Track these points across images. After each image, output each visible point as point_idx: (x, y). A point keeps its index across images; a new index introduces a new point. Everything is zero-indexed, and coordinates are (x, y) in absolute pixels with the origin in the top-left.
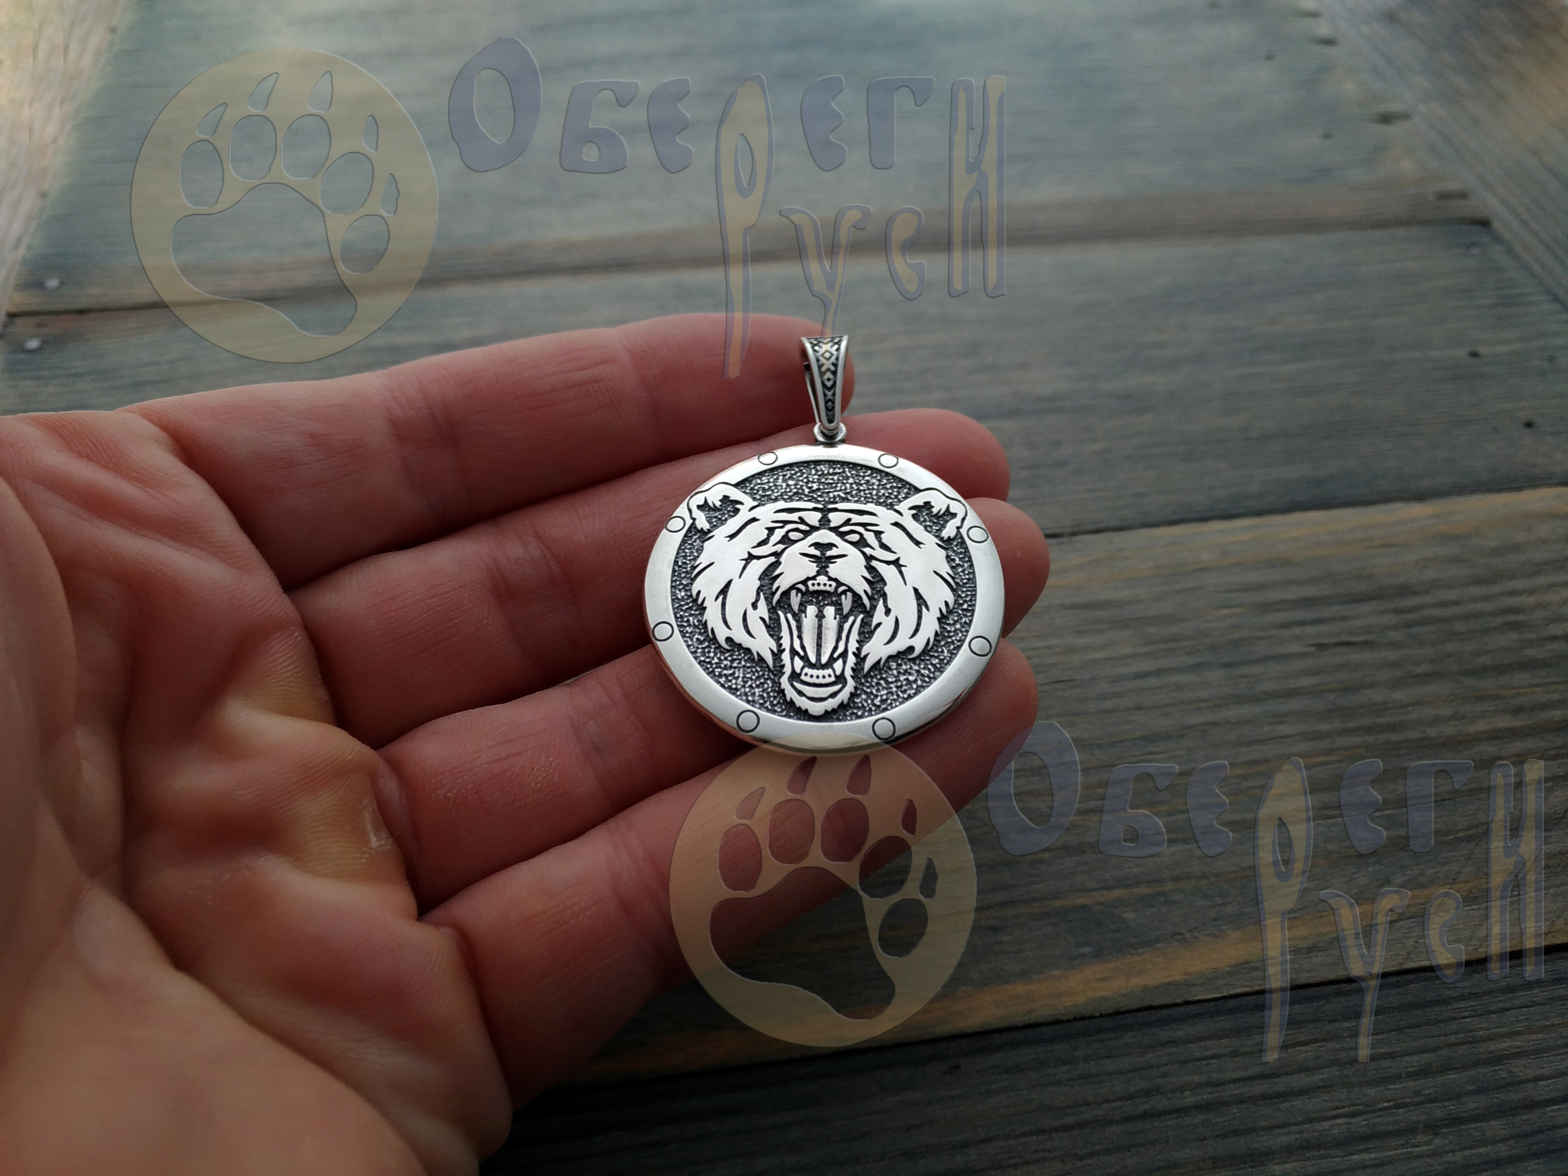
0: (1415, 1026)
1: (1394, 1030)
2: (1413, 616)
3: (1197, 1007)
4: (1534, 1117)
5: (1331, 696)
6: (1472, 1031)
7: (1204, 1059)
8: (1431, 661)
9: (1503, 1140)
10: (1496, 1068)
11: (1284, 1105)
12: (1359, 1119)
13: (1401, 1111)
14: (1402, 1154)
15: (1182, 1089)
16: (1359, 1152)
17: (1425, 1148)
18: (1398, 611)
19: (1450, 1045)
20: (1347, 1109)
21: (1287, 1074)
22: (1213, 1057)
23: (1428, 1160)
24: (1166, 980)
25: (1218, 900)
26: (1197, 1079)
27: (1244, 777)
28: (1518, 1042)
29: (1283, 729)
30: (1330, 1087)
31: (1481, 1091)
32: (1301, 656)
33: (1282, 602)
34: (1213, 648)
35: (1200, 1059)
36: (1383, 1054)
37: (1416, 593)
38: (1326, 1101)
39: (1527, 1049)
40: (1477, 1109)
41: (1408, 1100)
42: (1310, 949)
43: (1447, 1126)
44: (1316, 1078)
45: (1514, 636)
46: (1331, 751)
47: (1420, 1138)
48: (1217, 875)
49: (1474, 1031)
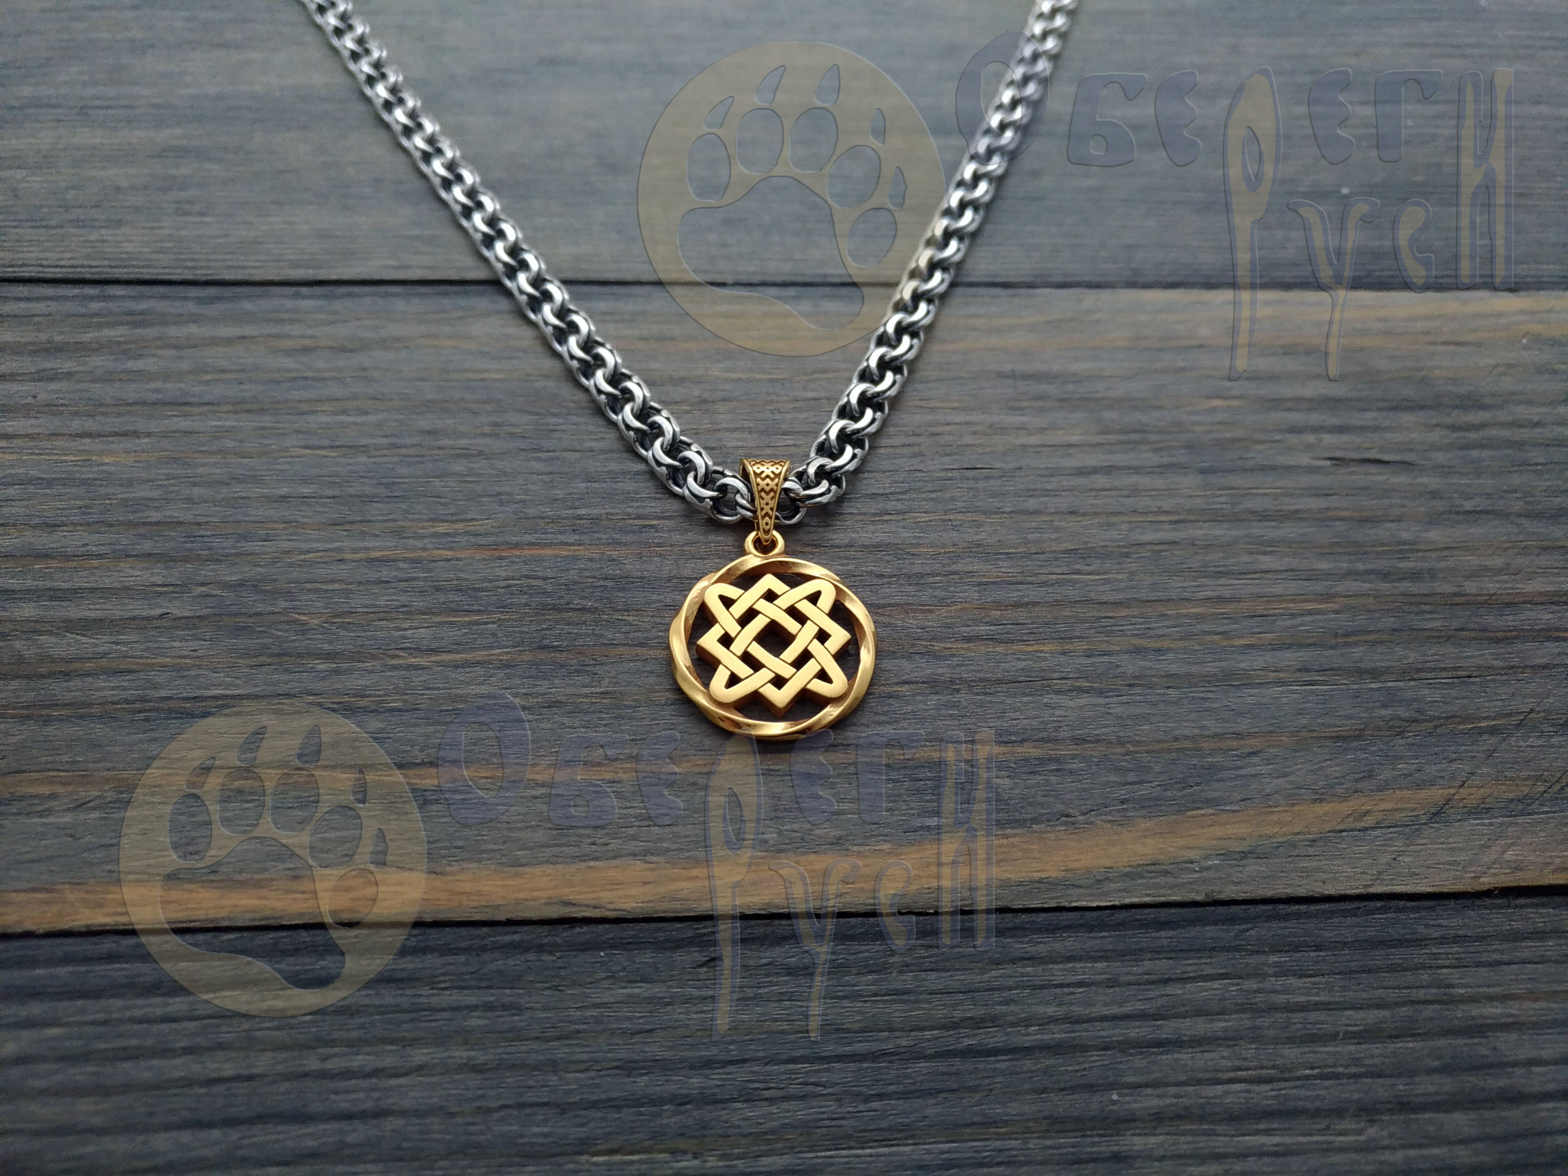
0: (1369, 971)
1: (1338, 974)
2: (1473, 436)
3: (1072, 915)
4: (1516, 1114)
5: (1340, 526)
6: (1449, 986)
7: (1068, 985)
8: (1489, 496)
9: (1465, 1141)
10: (1476, 1041)
11: (1164, 1057)
12: (1267, 1087)
13: (1327, 1083)
14: (1316, 1142)
15: (1027, 1022)
16: (1258, 1132)
17: (1352, 1138)
18: (1453, 428)
19: (1413, 1002)
20: (1250, 1072)
21: (1178, 1016)
22: (1081, 984)
23: (1354, 1156)
24: (1037, 876)
25: (1132, 777)
26: (1051, 1010)
27: (1200, 617)
28: (1513, 1008)
29: (1267, 562)
30: (1233, 1039)
31: (1446, 1069)
32: (1312, 470)
33: (1298, 400)
34: (1190, 447)
35: (1061, 986)
36: (1316, 1003)
37: (1483, 407)
38: (1223, 1057)
39: (1523, 1019)
40: (1437, 1093)
41: (1341, 1069)
42: (1244, 855)
43: (1391, 1112)
44: (1219, 1025)
46: (1327, 597)
47: (1348, 1124)
48: (1138, 743)
49: (1452, 986)
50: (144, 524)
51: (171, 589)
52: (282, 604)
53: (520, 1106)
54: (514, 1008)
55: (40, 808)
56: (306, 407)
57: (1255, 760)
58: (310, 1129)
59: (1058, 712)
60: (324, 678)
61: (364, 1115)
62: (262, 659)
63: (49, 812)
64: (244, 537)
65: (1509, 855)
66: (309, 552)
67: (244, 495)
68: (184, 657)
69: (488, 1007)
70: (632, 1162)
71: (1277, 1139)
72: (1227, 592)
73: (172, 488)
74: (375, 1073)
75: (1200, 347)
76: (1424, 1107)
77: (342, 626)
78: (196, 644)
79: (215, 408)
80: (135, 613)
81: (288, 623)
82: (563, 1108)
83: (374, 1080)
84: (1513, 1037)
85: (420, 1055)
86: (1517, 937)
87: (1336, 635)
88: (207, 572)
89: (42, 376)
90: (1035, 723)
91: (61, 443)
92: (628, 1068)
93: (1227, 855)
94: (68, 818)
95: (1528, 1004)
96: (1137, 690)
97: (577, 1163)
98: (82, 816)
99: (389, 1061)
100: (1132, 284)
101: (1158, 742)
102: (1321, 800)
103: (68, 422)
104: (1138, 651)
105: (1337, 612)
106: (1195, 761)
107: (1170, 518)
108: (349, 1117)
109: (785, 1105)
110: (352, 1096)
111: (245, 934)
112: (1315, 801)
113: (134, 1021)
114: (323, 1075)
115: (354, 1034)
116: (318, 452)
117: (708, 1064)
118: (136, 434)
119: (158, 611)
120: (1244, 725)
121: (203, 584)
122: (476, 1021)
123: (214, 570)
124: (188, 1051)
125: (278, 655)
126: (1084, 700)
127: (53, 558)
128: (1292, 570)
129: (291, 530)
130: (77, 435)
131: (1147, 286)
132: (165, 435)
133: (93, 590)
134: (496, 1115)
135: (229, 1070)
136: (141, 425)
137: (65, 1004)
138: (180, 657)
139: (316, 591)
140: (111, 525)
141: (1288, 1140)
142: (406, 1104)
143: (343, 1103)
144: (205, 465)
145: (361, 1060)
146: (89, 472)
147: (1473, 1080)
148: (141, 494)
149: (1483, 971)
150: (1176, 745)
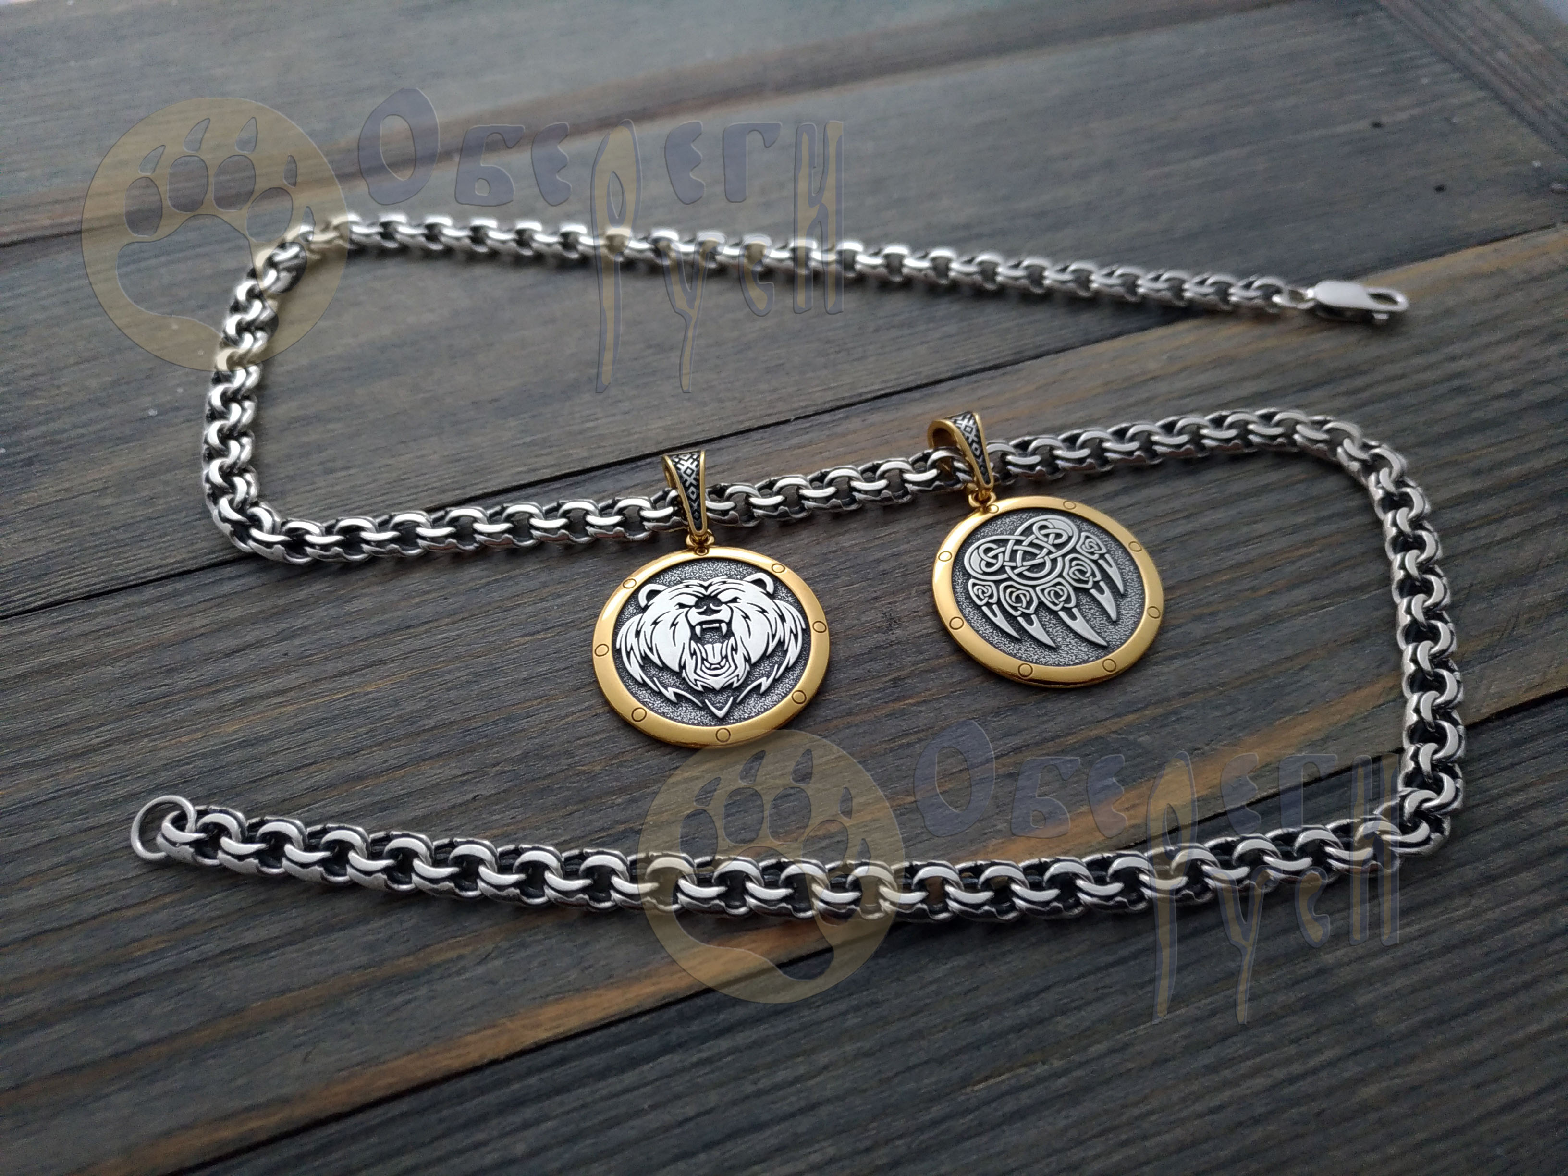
9: (1537, 890)
10: (1517, 822)
18: (1348, 393)
23: (1468, 922)
25: (1229, 709)
27: (1231, 581)
28: (1533, 793)
29: (1262, 527)
31: (1507, 846)
37: (1362, 373)
39: (1542, 798)
42: (1324, 740)
43: (1480, 885)
45: (1462, 400)
46: (1310, 542)
47: (1458, 902)
48: (1224, 684)
49: (1488, 790)
50: (424, 731)
51: (471, 775)
52: (565, 762)
53: (910, 1069)
54: (875, 1004)
55: (454, 970)
56: (509, 604)
57: (1306, 672)
58: (768, 1132)
59: (1162, 678)
60: (624, 808)
61: (802, 1111)
62: (570, 808)
63: (464, 969)
64: (508, 719)
65: (1492, 691)
66: (567, 716)
67: (492, 686)
68: (508, 825)
69: (856, 1009)
70: (1003, 1082)
71: (1417, 927)
72: (1241, 558)
73: (432, 697)
74: (797, 1080)
75: (1152, 378)
76: (1503, 875)
77: (620, 765)
78: (512, 812)
79: (436, 624)
80: (453, 802)
81: (577, 775)
82: (940, 1061)
83: (799, 1086)
84: (1539, 812)
85: (823, 1058)
86: (1518, 744)
87: (1327, 568)
88: (493, 754)
89: (284, 636)
90: (1150, 691)
91: (326, 685)
92: (972, 1018)
93: (1312, 744)
94: (481, 970)
95: (1541, 787)
96: (1208, 647)
97: (966, 1094)
98: (490, 965)
99: (802, 1070)
100: (1087, 343)
101: (1236, 679)
102: (1359, 688)
103: (323, 668)
104: (1198, 618)
105: (1320, 551)
106: (1266, 686)
107: (1182, 515)
108: (792, 1115)
109: (1089, 1009)
110: (788, 1101)
111: (654, 1015)
112: (1355, 690)
113: (603, 1099)
114: (759, 1094)
115: (769, 1059)
116: (537, 636)
117: (1026, 998)
118: (381, 662)
119: (471, 796)
120: (1289, 651)
121: (495, 766)
122: (852, 1021)
123: (498, 752)
124: (653, 1107)
125: (581, 802)
126: (1177, 664)
127: (367, 778)
128: (1280, 529)
129: (545, 703)
130: (335, 676)
131: (1097, 341)
132: (406, 656)
133: (410, 794)
134: (896, 1081)
135: (690, 1111)
136: (381, 654)
137: (547, 1103)
138: (505, 825)
139: (588, 744)
140: (400, 740)
141: (1425, 924)
142: (828, 1093)
143: (784, 1107)
144: (449, 672)
145: (781, 1075)
146: (360, 703)
147: (1525, 848)
148: (409, 709)
149: (1505, 773)
150: (1250, 678)
